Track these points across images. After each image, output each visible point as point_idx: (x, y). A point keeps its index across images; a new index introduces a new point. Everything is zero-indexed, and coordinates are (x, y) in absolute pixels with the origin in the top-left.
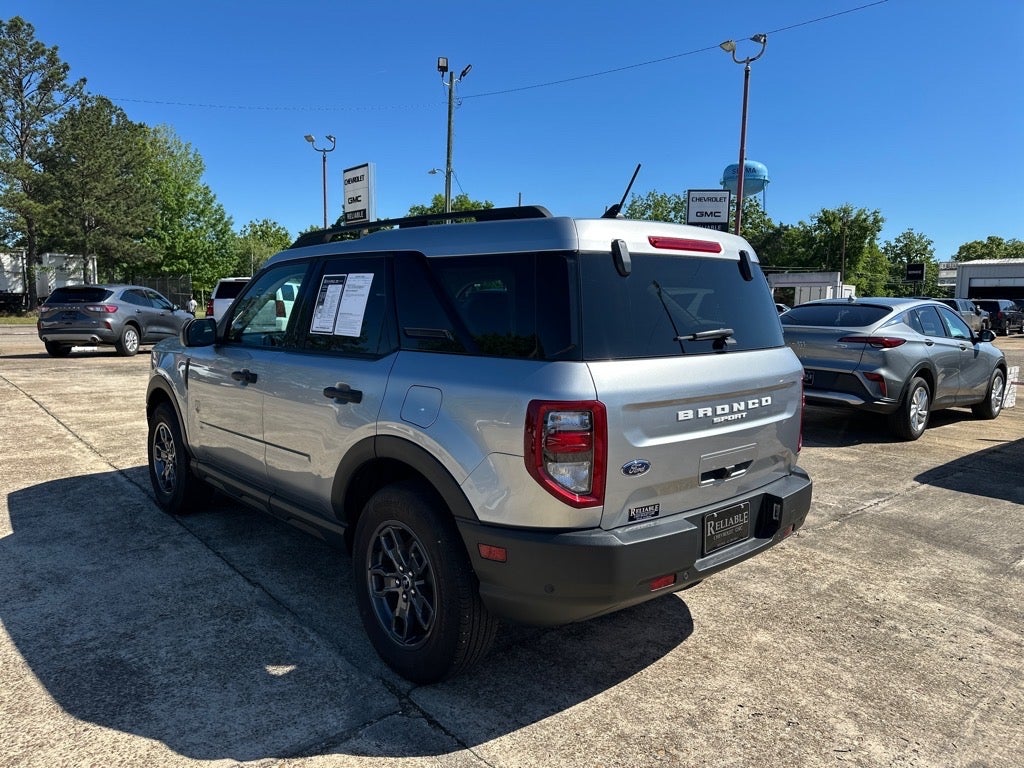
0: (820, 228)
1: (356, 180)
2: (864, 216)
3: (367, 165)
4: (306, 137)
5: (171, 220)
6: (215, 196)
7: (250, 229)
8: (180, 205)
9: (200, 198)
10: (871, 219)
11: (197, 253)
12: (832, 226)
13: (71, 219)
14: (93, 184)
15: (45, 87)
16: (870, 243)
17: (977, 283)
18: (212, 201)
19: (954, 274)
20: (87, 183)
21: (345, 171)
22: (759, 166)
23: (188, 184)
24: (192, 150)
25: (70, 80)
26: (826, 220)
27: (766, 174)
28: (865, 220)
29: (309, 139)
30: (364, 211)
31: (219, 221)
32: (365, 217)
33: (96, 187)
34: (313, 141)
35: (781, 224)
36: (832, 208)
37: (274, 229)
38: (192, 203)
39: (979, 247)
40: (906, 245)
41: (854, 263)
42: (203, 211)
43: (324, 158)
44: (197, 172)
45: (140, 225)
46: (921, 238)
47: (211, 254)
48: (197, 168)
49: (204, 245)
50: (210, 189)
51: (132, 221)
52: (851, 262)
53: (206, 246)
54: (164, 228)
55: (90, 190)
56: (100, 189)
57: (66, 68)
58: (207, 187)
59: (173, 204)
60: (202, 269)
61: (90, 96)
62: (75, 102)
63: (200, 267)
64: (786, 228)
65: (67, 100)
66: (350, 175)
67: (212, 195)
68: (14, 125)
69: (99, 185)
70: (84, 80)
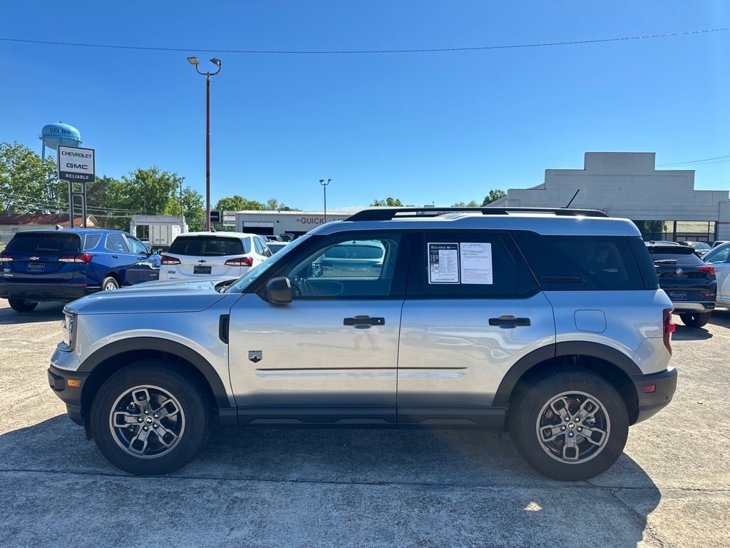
0: (137, 182)
2: (167, 177)
10: (172, 179)
12: (146, 181)
16: (172, 195)
17: (248, 225)
19: (233, 219)
22: (73, 129)
26: (141, 177)
27: (79, 136)
28: (168, 179)
35: (105, 176)
36: (145, 168)
39: (230, 202)
40: (186, 197)
41: (162, 208)
46: (195, 193)
52: (160, 208)
64: (108, 180)
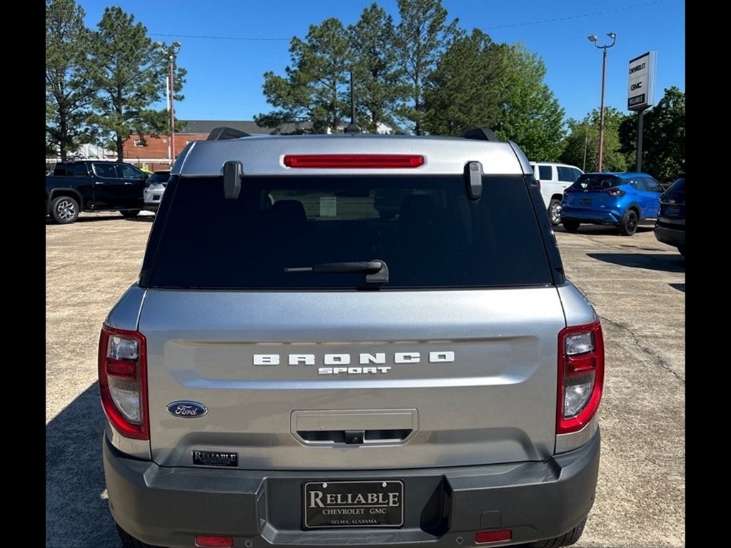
1: (638, 68)
3: (648, 54)
4: (589, 38)
5: (516, 116)
6: (552, 93)
7: (592, 116)
8: (523, 103)
9: (540, 96)
11: (533, 139)
13: (441, 121)
14: (455, 95)
15: (432, 30)
18: (549, 97)
20: (451, 95)
21: (631, 62)
23: (532, 86)
24: (537, 59)
25: (447, 22)
29: (592, 39)
30: (643, 95)
31: (553, 112)
32: (643, 102)
33: (457, 97)
34: (595, 40)
37: (613, 115)
38: (534, 100)
42: (541, 106)
43: (605, 53)
44: (540, 76)
45: (487, 122)
47: (545, 140)
48: (540, 71)
49: (539, 133)
50: (548, 87)
51: (481, 119)
53: (541, 134)
54: (511, 122)
55: (453, 99)
56: (460, 98)
57: (446, 13)
58: (546, 87)
59: (518, 103)
60: (537, 152)
61: (460, 31)
62: (451, 36)
63: (535, 150)
65: (445, 37)
66: (634, 65)
67: (549, 92)
68: (412, 60)
69: (459, 96)
70: (457, 20)
